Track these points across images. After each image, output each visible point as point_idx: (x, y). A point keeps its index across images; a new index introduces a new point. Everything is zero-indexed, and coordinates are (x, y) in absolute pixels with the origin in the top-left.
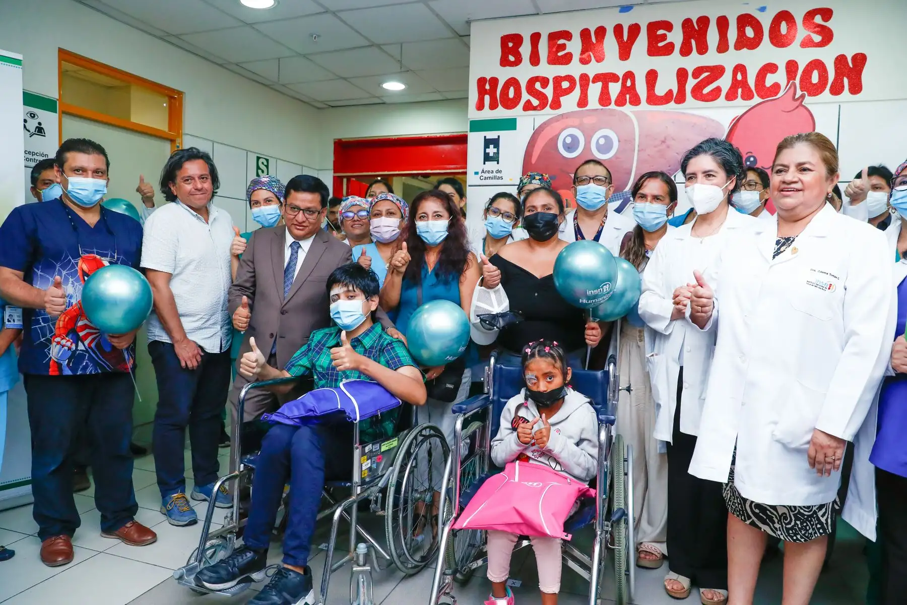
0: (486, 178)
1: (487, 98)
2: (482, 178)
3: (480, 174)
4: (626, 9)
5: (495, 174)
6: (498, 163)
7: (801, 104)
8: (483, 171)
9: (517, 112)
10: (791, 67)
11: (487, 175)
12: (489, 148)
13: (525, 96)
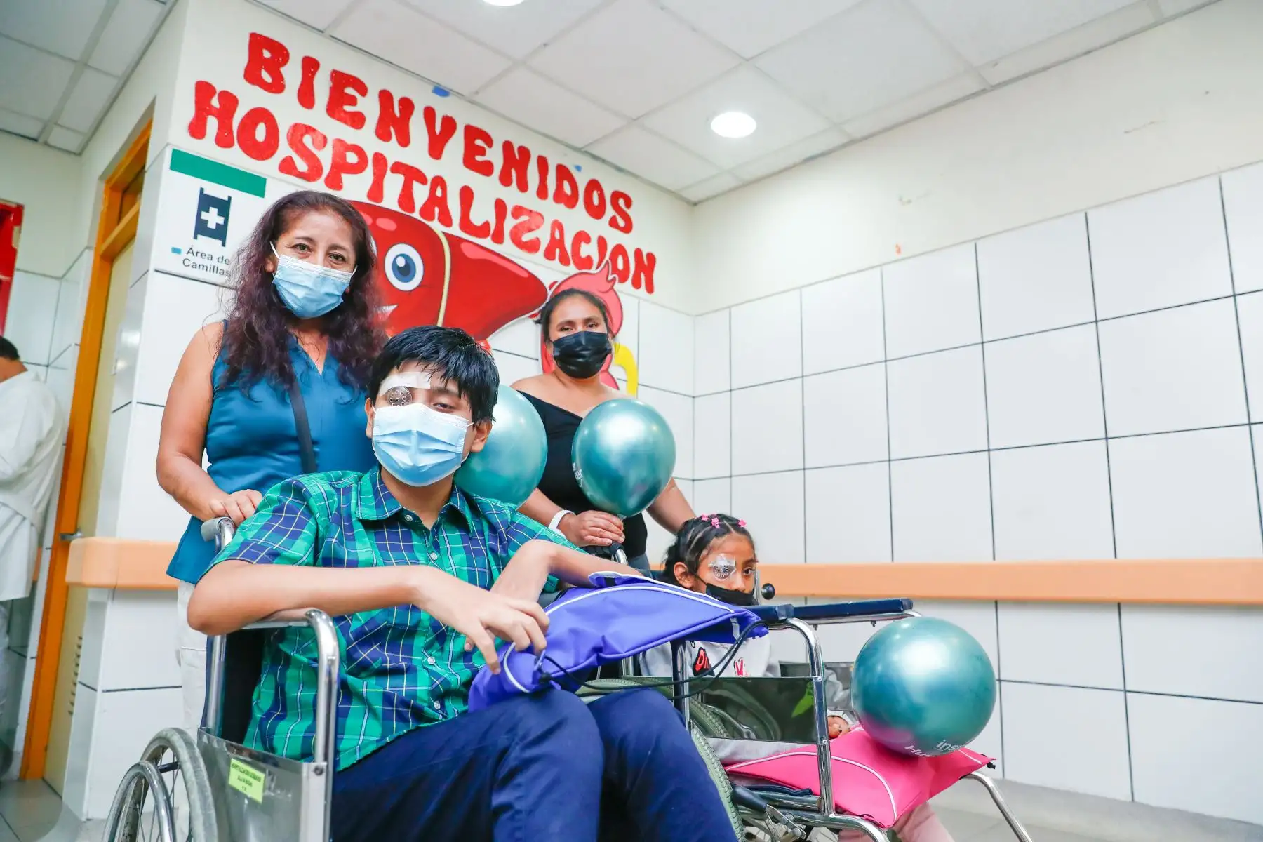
0: (195, 266)
1: (212, 124)
2: (186, 262)
3: (184, 255)
4: (441, 91)
5: (215, 262)
6: (224, 245)
7: (612, 288)
8: (191, 251)
9: (267, 168)
10: (602, 242)
11: (199, 260)
12: (208, 211)
13: (284, 150)
